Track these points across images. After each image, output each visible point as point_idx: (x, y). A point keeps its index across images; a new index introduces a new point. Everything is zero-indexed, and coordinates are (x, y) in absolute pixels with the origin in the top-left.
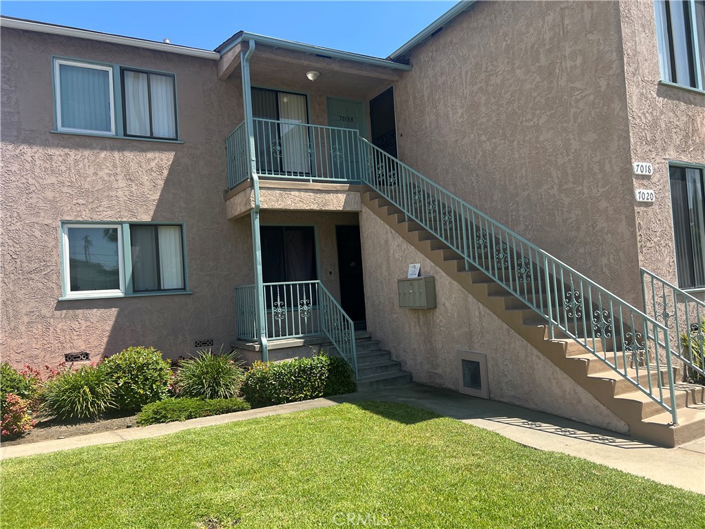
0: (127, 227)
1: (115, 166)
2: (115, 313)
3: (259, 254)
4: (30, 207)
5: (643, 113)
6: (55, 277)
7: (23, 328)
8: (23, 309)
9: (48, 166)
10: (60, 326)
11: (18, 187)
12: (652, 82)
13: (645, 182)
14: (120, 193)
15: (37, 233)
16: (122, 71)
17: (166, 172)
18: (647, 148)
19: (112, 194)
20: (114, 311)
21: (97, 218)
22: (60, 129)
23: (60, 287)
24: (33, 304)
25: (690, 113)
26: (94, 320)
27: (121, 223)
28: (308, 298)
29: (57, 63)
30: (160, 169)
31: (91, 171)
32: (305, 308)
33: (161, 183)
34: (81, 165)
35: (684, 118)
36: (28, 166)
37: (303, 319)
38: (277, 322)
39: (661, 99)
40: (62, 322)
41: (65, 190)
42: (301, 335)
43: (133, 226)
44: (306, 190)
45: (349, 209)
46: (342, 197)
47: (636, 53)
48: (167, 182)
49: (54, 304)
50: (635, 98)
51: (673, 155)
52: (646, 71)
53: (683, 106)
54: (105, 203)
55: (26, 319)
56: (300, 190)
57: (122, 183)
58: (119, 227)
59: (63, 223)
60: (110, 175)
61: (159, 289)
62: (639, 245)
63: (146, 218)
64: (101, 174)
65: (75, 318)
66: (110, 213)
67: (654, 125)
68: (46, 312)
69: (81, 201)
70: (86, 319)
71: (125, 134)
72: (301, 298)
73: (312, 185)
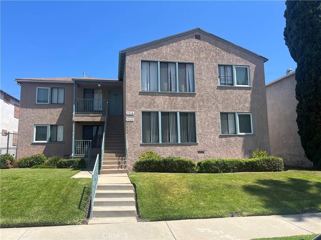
0: (49, 126)
1: (48, 111)
2: (45, 147)
3: (74, 133)
4: (28, 121)
5: (132, 100)
6: (32, 137)
7: (24, 149)
8: (24, 144)
9: (33, 112)
10: (32, 149)
11: (26, 117)
12: (137, 92)
13: (131, 116)
14: (48, 118)
15: (29, 127)
16: (52, 88)
17: (60, 112)
18: (133, 108)
19: (46, 118)
20: (45, 146)
21: (42, 124)
22: (36, 103)
23: (33, 140)
24: (26, 143)
25: (153, 98)
26: (39, 148)
27: (48, 125)
28: (87, 144)
29: (37, 88)
30: (59, 111)
31: (42, 112)
32: (86, 147)
33: (59, 115)
34: (40, 111)
35: (150, 100)
36: (28, 112)
37: (85, 150)
38: (78, 150)
39: (140, 96)
40: (32, 148)
41: (36, 117)
42: (84, 154)
43: (51, 126)
44: (89, 116)
45: (101, 121)
46: (100, 118)
47: (131, 85)
48: (60, 115)
49: (31, 144)
50: (129, 97)
51: (144, 109)
52: (135, 89)
53: (150, 96)
54: (45, 120)
55: (24, 147)
56: (87, 116)
57: (49, 115)
58: (48, 126)
59: (35, 125)
60: (46, 113)
61: (57, 141)
62: (126, 132)
63: (54, 123)
64: (44, 113)
65: (35, 147)
66: (46, 122)
67: (136, 102)
68: (29, 145)
69: (39, 120)
70: (38, 148)
71: (51, 103)
72: (85, 144)
73: (91, 115)
